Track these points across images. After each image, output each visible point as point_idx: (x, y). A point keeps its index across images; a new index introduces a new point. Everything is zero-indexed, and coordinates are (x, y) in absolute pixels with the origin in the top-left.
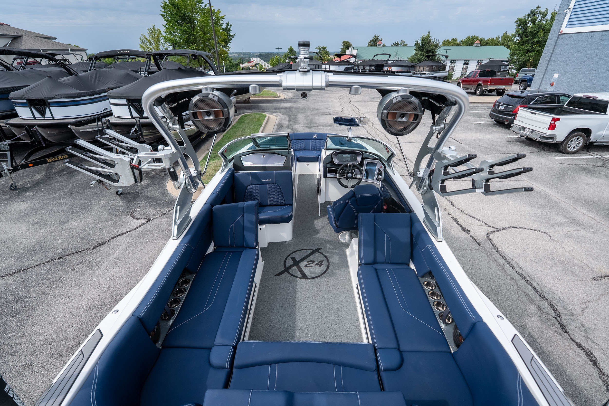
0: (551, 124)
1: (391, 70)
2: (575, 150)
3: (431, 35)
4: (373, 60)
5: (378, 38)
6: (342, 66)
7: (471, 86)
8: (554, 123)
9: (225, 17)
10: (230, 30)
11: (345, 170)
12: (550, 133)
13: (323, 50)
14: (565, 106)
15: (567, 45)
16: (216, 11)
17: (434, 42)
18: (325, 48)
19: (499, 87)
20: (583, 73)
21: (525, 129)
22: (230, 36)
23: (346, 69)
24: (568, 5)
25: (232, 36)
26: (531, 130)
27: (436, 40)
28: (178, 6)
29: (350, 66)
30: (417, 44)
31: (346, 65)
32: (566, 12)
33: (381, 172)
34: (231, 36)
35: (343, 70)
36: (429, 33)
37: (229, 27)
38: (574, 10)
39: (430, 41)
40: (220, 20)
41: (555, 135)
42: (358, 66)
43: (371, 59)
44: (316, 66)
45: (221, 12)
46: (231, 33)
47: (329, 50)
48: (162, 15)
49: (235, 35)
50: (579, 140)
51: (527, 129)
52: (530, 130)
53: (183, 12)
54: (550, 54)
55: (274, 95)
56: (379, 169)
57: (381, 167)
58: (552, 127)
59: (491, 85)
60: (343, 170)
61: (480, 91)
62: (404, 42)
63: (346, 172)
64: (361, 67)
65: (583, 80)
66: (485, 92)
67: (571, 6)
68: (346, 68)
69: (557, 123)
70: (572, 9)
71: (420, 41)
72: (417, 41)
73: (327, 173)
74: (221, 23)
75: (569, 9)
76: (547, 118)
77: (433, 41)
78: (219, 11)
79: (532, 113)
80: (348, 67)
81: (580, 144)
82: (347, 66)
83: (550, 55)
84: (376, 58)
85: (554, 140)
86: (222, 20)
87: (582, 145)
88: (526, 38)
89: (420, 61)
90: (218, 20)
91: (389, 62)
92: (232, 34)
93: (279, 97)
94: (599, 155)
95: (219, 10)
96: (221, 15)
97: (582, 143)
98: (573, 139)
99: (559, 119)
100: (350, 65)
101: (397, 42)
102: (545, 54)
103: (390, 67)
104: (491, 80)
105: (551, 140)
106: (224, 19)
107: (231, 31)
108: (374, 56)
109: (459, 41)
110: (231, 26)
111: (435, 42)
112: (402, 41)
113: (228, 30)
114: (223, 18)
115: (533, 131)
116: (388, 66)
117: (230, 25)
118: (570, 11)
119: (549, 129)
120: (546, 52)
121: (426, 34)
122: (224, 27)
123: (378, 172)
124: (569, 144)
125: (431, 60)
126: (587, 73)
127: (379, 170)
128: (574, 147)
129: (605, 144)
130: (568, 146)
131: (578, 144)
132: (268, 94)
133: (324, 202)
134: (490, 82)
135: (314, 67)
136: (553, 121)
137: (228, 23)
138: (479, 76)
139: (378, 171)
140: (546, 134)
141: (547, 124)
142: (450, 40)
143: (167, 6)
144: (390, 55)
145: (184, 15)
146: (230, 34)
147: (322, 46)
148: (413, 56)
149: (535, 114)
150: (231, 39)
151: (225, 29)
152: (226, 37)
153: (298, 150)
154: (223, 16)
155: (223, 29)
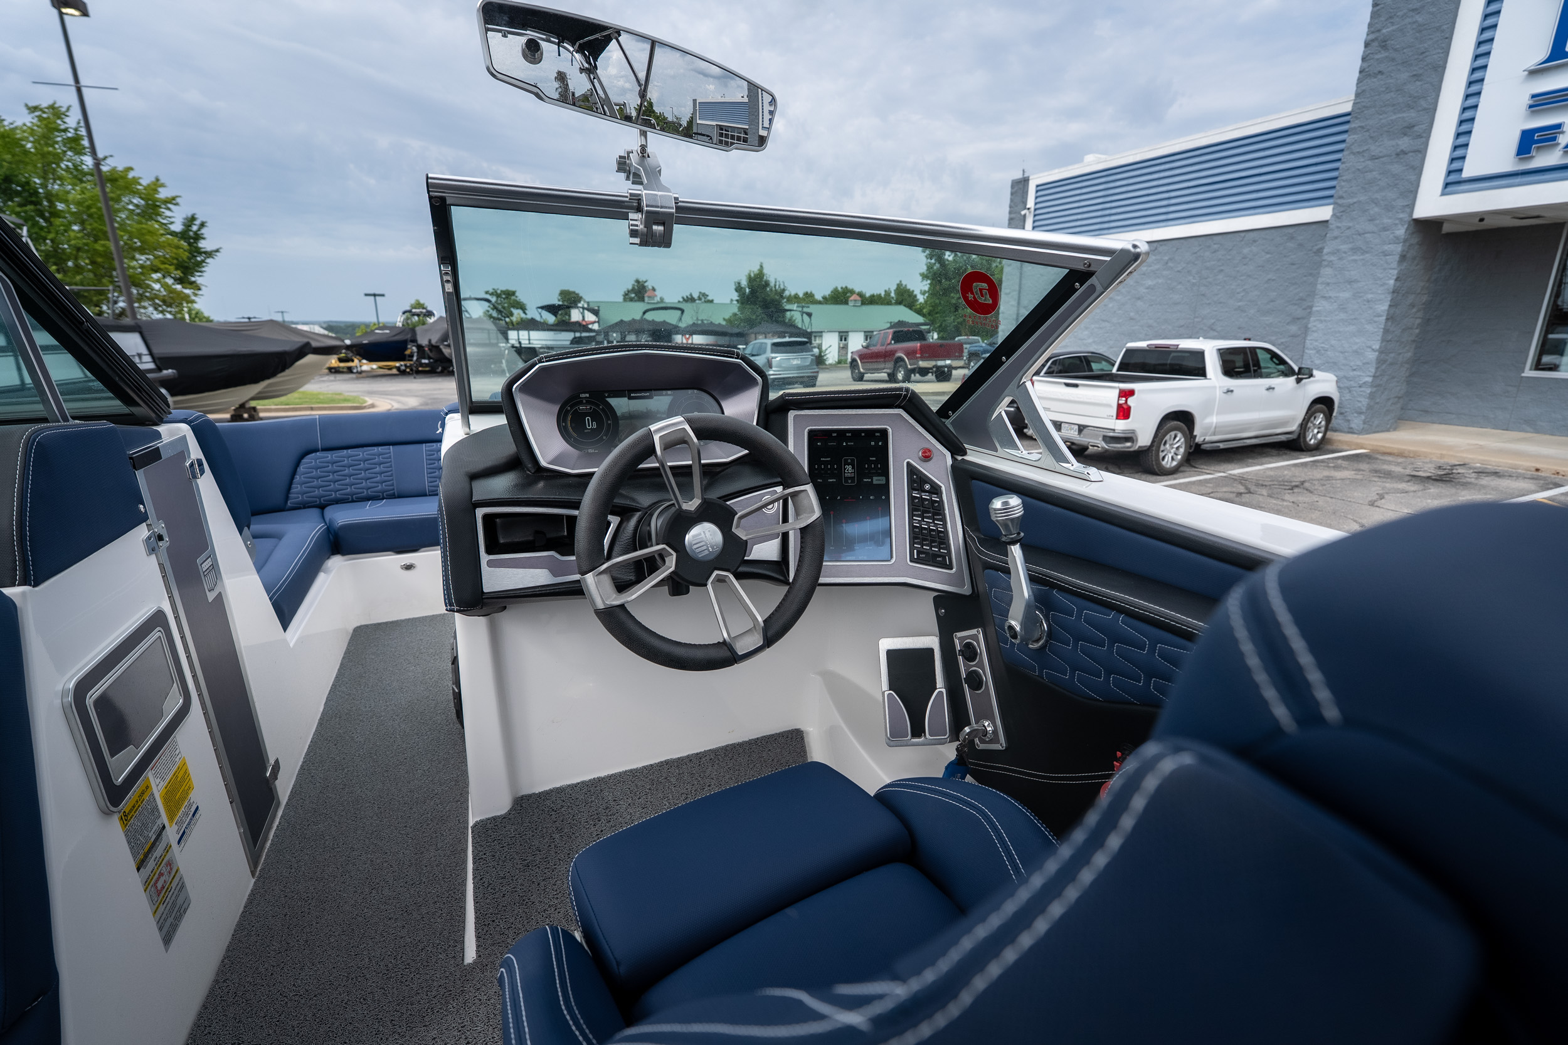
0: (1119, 406)
1: (690, 341)
2: (1175, 463)
3: (765, 271)
4: (642, 320)
5: (646, 284)
6: (567, 333)
7: (882, 366)
8: (1126, 401)
9: (177, 200)
10: (198, 237)
11: (648, 513)
12: (1121, 426)
13: (507, 298)
14: (1114, 371)
15: (1042, 275)
16: (144, 182)
17: (775, 286)
18: (513, 293)
19: (940, 363)
20: (1086, 328)
21: (1060, 425)
22: (200, 253)
23: (575, 341)
24: (1025, 203)
25: (210, 254)
26: (1077, 427)
27: (778, 284)
29: (584, 334)
30: (739, 289)
31: (574, 331)
32: (1025, 215)
33: (936, 490)
34: (205, 253)
35: (568, 343)
36: (761, 266)
37: (195, 228)
38: (1038, 212)
39: (767, 284)
40: (159, 207)
41: (1133, 432)
42: (608, 332)
43: (638, 317)
44: (489, 333)
45: (163, 185)
46: (203, 244)
47: (521, 296)
49: (217, 251)
50: (1177, 439)
51: (1067, 425)
52: (1073, 426)
54: (1015, 294)
55: (354, 403)
56: (912, 470)
57: (927, 456)
58: (1124, 412)
59: (923, 358)
60: (624, 513)
61: (902, 372)
62: (705, 295)
63: (656, 523)
64: (615, 335)
65: (1090, 341)
66: (913, 375)
67: (1031, 203)
68: (575, 338)
69: (1131, 401)
70: (1032, 210)
71: (744, 283)
72: (739, 283)
73: (485, 558)
74: (166, 216)
75: (1029, 209)
76: (1107, 394)
77: (772, 284)
78: (157, 184)
79: (1067, 385)
81: (1182, 450)
82: (578, 335)
83: (1016, 297)
84: (649, 316)
85: (1133, 442)
86: (169, 209)
87: (1185, 450)
88: (948, 283)
89: (752, 323)
91: (682, 325)
92: (209, 249)
93: (373, 406)
94: (1220, 472)
95: (157, 180)
96: (163, 194)
97: (1183, 446)
98: (1167, 437)
99: (1131, 393)
100: (584, 331)
101: (691, 295)
102: (1006, 294)
103: (687, 336)
104: (920, 346)
105: (1129, 444)
106: (175, 204)
107: (204, 239)
108: (644, 313)
109: (818, 297)
110: (203, 225)
111: (777, 287)
112: (700, 293)
113: (191, 237)
114: (172, 200)
115: (1081, 428)
116: (683, 332)
117: (198, 222)
118: (1030, 212)
119: (1118, 418)
120: (1008, 291)
121: (755, 269)
122: (177, 227)
123: (911, 499)
124: (1162, 451)
125: (777, 322)
126: (1093, 326)
127: (917, 480)
128: (1173, 459)
129: (1222, 446)
130: (1162, 455)
131: (1178, 448)
132: (333, 401)
133: (501, 805)
134: (918, 352)
136: (1122, 397)
137: (193, 219)
138: (893, 342)
139: (911, 488)
140: (1114, 430)
141: (1110, 406)
142: (801, 295)
144: (683, 311)
146: (199, 248)
147: (502, 287)
148: (735, 315)
149: (1076, 386)
150: (203, 261)
151: (180, 233)
152: (185, 255)
153: (353, 501)
154: (174, 198)
155: (173, 234)
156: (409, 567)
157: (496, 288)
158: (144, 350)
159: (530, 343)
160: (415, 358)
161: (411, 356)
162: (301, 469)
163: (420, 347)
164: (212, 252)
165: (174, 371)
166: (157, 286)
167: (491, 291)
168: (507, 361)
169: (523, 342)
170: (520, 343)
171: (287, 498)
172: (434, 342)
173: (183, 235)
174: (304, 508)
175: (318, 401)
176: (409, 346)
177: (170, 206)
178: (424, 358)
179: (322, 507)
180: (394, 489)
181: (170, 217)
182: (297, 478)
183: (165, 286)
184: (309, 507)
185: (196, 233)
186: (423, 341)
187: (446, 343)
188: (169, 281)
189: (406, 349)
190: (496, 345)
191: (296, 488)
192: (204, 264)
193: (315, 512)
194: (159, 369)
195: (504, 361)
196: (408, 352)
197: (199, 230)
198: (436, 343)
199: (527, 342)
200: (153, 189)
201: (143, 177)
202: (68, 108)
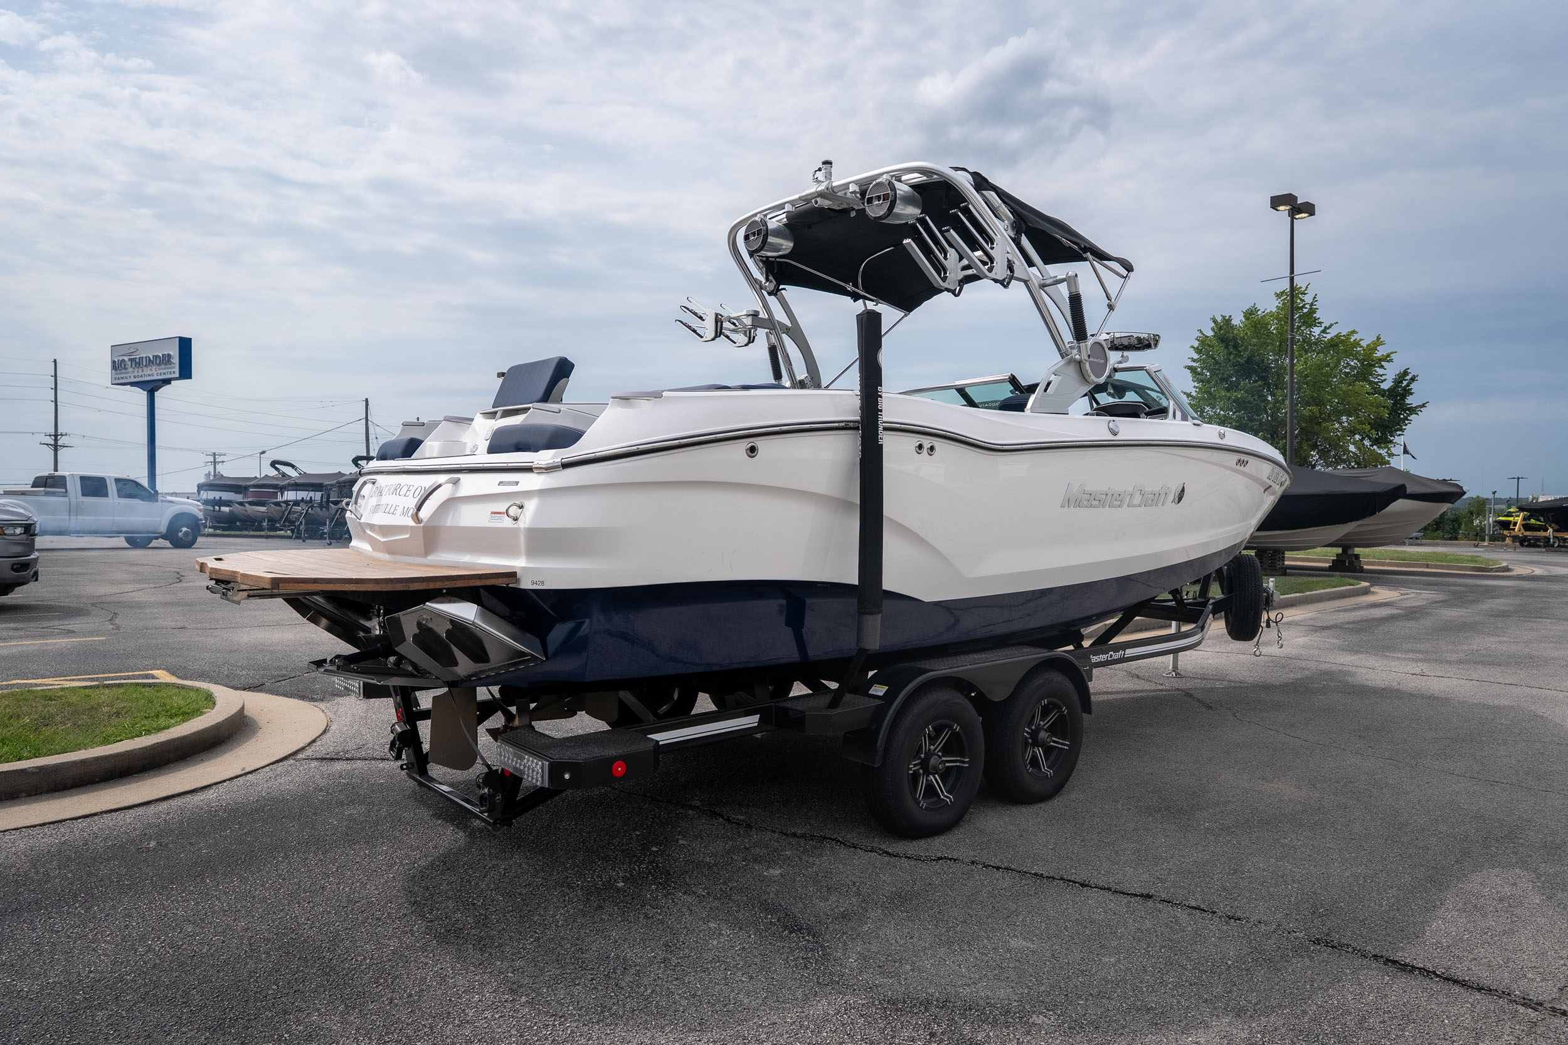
9: (1393, 356)
10: (1407, 392)
16: (1364, 344)
22: (1405, 410)
25: (1413, 410)
28: (1235, 339)
34: (1409, 409)
37: (1405, 383)
40: (1374, 366)
45: (1382, 344)
46: (1410, 400)
48: (1189, 368)
49: (1423, 406)
53: (1247, 354)
74: (1378, 375)
78: (1376, 343)
86: (1382, 367)
90: (1369, 362)
92: (1415, 405)
95: (1377, 339)
96: (1381, 352)
106: (1388, 361)
107: (1412, 394)
110: (1413, 379)
113: (1399, 394)
114: (1387, 358)
117: (1409, 377)
122: (1388, 385)
137: (1406, 373)
145: (1250, 361)
146: (1405, 405)
150: (1406, 418)
151: (1388, 390)
152: (1389, 414)
154: (1388, 356)
155: (1383, 393)
164: (1416, 407)
166: (1352, 448)
173: (1392, 393)
177: (1383, 363)
181: (1381, 376)
183: (1362, 448)
185: (1404, 389)
188: (1367, 443)
192: (1406, 422)
197: (1408, 385)
200: (1373, 348)
201: (1366, 339)
202: (1307, 287)
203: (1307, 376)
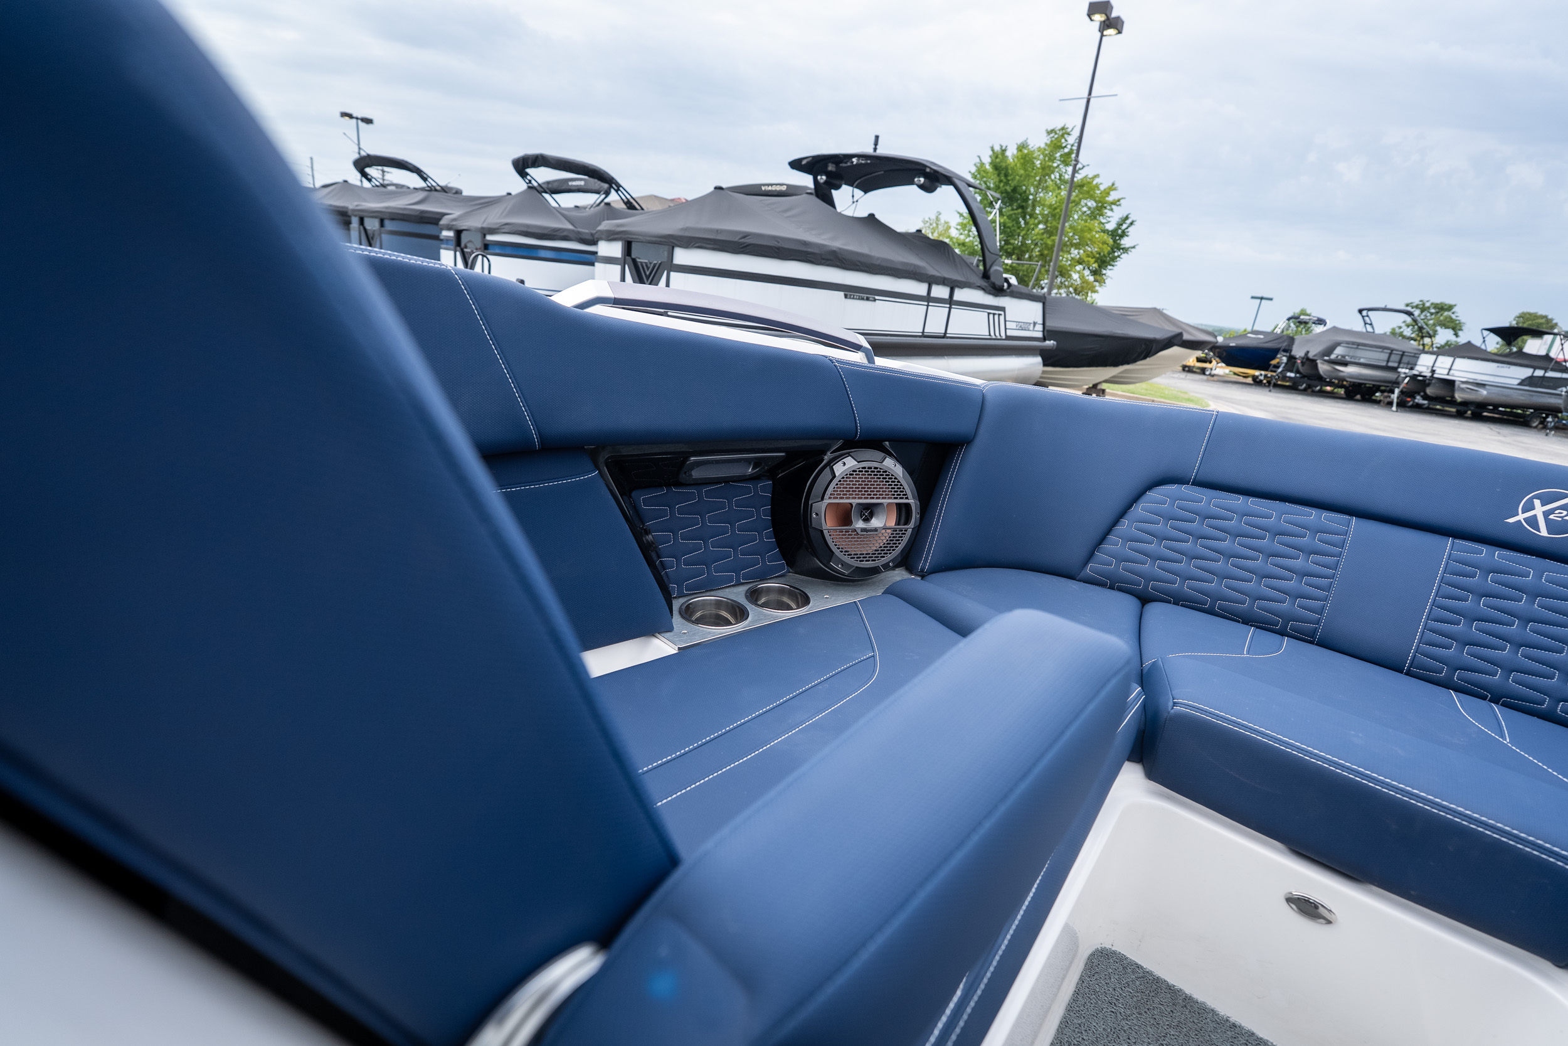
6: (1513, 368)
9: (1122, 201)
10: (1124, 234)
13: (1437, 313)
16: (1102, 188)
18: (1450, 308)
22: (1119, 249)
23: (1530, 381)
25: (1126, 250)
28: (1007, 168)
29: (1550, 374)
31: (1535, 368)
34: (1123, 249)
35: (1519, 381)
37: (1124, 226)
40: (1105, 208)
44: (1390, 354)
45: (1115, 189)
46: (1125, 242)
47: (1460, 313)
49: (1134, 247)
53: (1013, 184)
68: (1531, 378)
74: (1107, 216)
78: (1111, 188)
80: (1543, 377)
82: (1539, 373)
86: (1112, 210)
90: (1102, 204)
92: (1127, 246)
95: (1113, 184)
96: (1113, 196)
100: (1552, 370)
106: (1118, 205)
107: (1128, 236)
110: (1132, 224)
113: (1118, 234)
114: (1116, 203)
117: (1128, 222)
122: (1111, 226)
135: (1384, 356)
137: (1127, 218)
143: (986, 171)
145: (1015, 190)
146: (1119, 244)
150: (1118, 256)
151: (1111, 231)
152: (1107, 249)
153: (1211, 612)
154: (1119, 201)
155: (1104, 231)
156: (1308, 908)
157: (1425, 299)
158: (1040, 321)
159: (1448, 374)
160: (1280, 370)
161: (1277, 366)
162: (1139, 509)
163: (1292, 359)
164: (1129, 248)
165: (1055, 343)
167: (1417, 302)
168: (1402, 392)
169: (1438, 371)
170: (1433, 372)
171: (1090, 556)
172: (1311, 355)
173: (1113, 233)
174: (1112, 588)
175: (1162, 395)
176: (1279, 356)
177: (1114, 207)
178: (1291, 371)
179: (1145, 599)
180: (1318, 622)
181: (1109, 217)
182: (1125, 526)
183: (1082, 277)
184: (1120, 589)
185: (1123, 232)
186: (1298, 352)
187: (1326, 358)
188: (1087, 272)
189: (1274, 358)
190: (1395, 369)
191: (1115, 544)
192: (1118, 259)
193: (1124, 605)
194: (1044, 339)
195: (1397, 391)
196: (1274, 362)
197: (1127, 228)
198: (1315, 356)
199: (1446, 372)
200: (1107, 192)
201: (1104, 183)
202: (1073, 129)
203: (1055, 209)
